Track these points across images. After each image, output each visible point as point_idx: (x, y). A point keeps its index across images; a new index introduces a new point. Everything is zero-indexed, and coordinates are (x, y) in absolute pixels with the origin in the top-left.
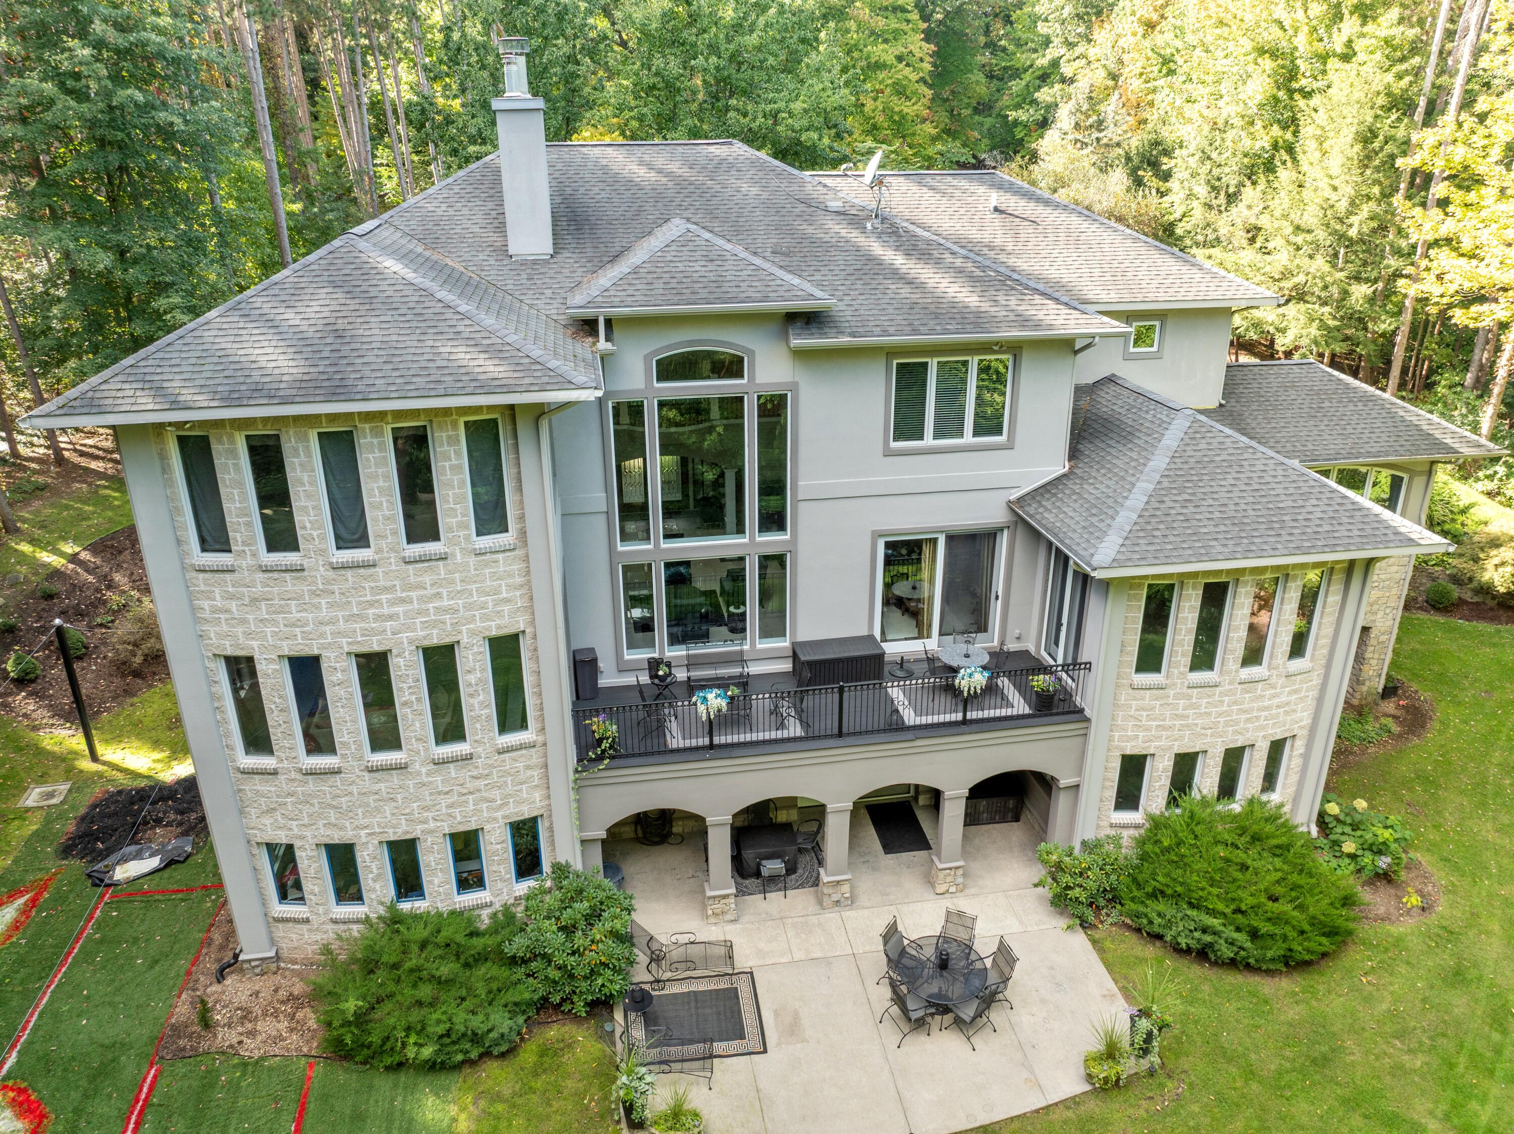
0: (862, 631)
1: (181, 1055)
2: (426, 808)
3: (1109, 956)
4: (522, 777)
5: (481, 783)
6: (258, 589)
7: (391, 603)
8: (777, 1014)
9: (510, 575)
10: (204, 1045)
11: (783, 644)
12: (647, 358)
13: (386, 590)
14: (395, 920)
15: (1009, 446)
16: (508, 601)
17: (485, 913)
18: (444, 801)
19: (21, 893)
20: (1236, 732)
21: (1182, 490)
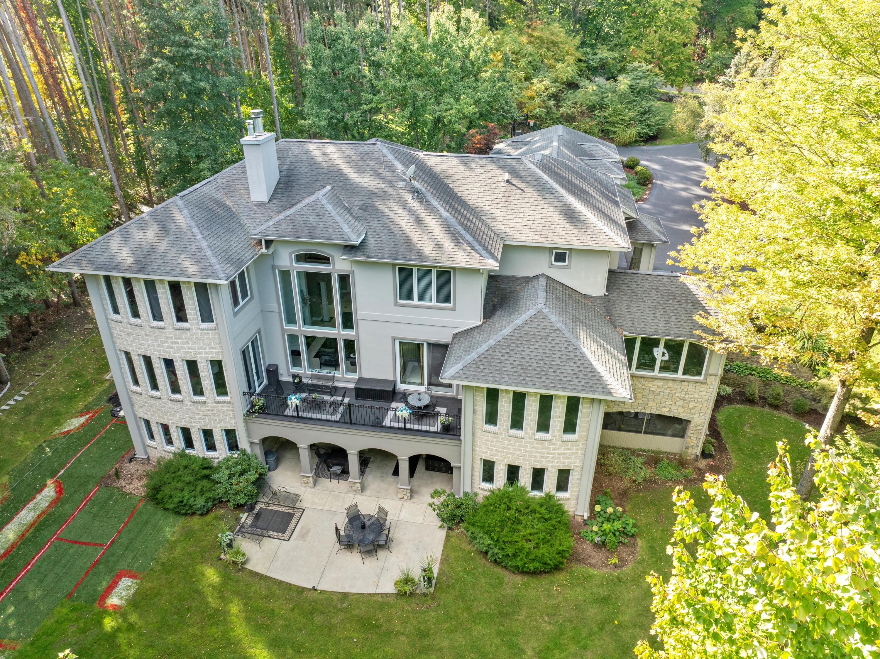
0: (390, 377)
1: (107, 485)
2: (190, 418)
3: (449, 544)
4: (226, 413)
5: (210, 413)
6: (129, 330)
7: (172, 343)
8: (302, 528)
9: (214, 339)
10: (114, 484)
11: (356, 376)
12: (290, 254)
13: (169, 338)
14: (182, 455)
15: (453, 309)
16: (214, 348)
17: (216, 461)
18: (197, 417)
19: (89, 413)
20: (535, 461)
21: (507, 347)
